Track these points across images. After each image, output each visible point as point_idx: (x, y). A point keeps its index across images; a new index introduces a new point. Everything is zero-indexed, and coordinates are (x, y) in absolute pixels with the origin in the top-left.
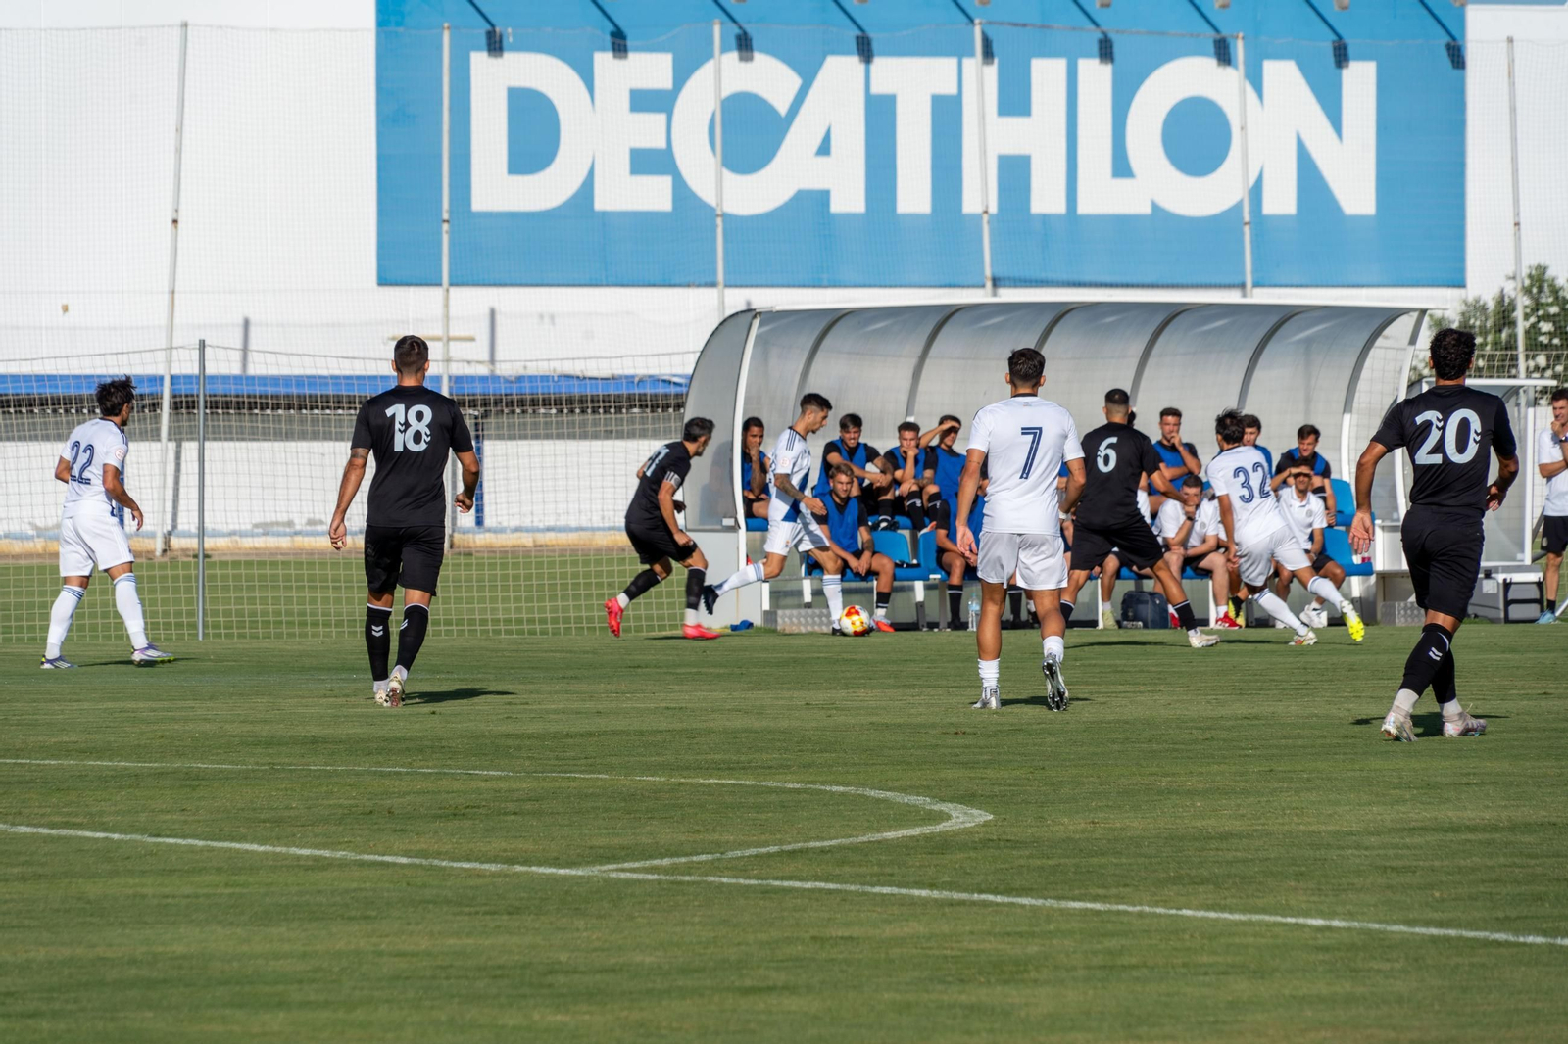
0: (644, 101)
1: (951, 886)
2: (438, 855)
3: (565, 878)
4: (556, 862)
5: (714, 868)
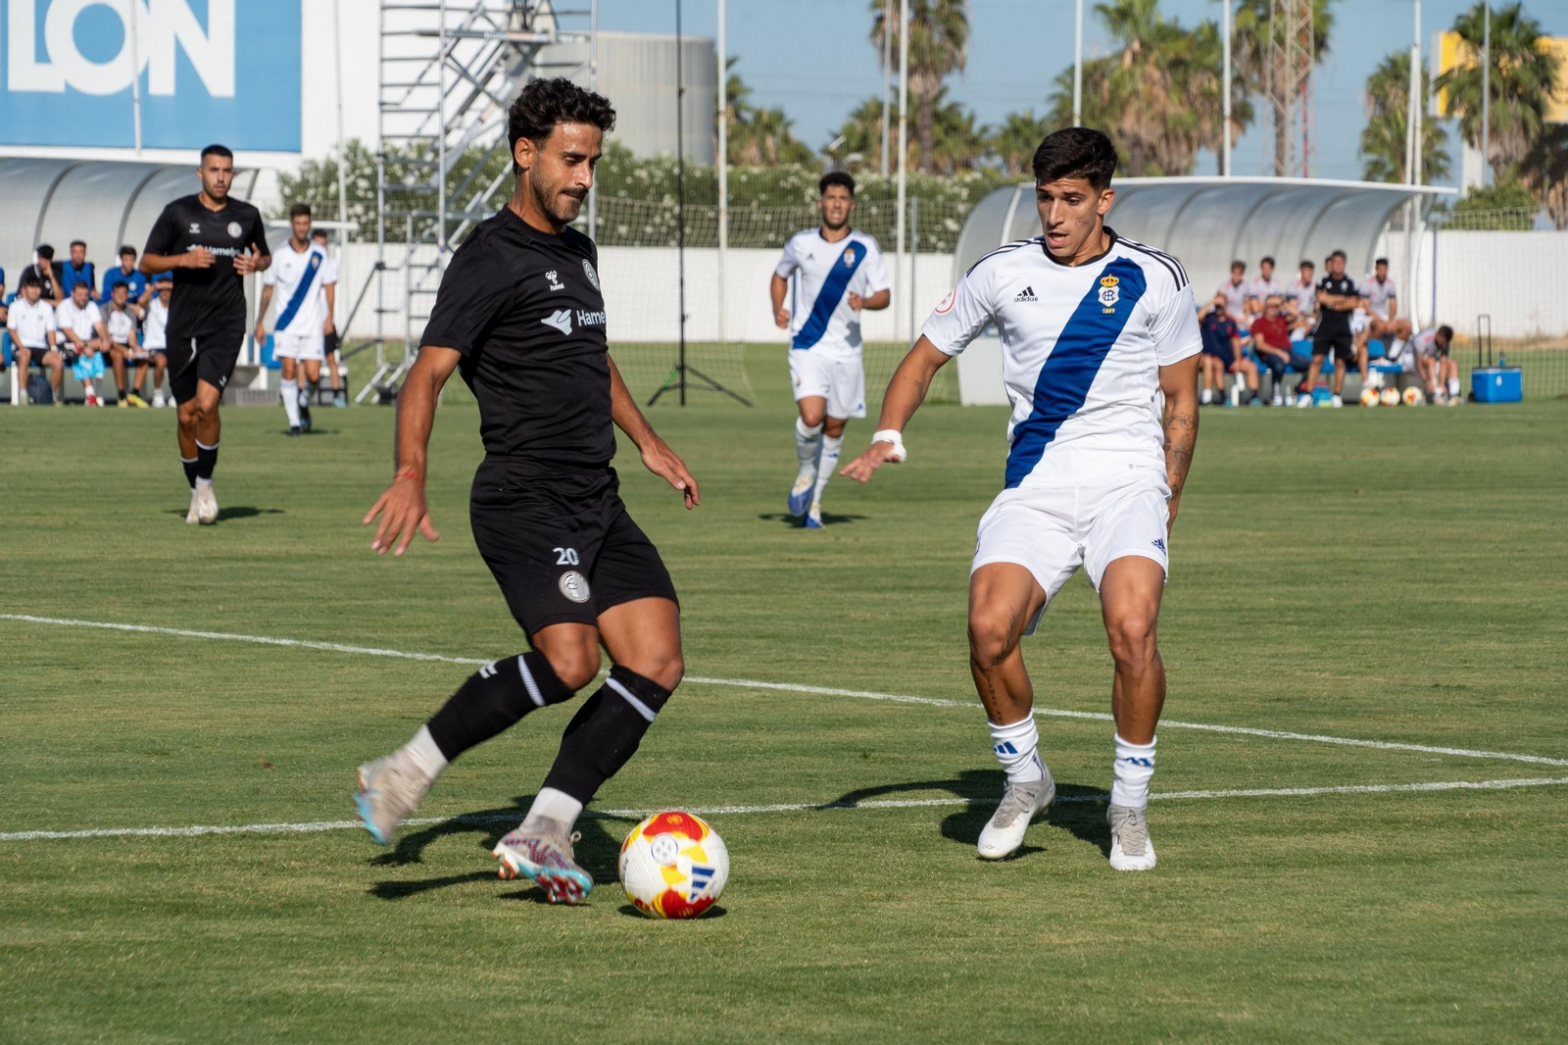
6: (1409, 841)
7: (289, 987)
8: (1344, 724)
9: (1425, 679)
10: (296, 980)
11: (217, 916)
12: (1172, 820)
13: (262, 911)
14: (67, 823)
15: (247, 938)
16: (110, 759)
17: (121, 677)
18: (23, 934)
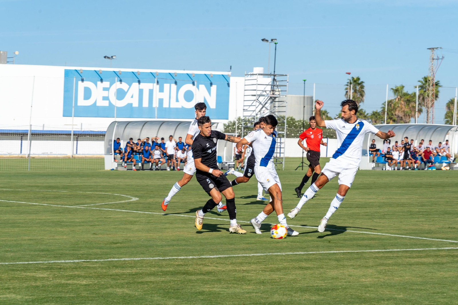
0: (105, 89)
1: (129, 210)
2: (51, 204)
3: (70, 208)
4: (69, 205)
5: (93, 206)
6: (440, 260)
7: (205, 290)
8: (429, 235)
9: (447, 226)
10: (206, 288)
11: (192, 275)
12: (391, 255)
13: (202, 274)
14: (165, 256)
15: (198, 280)
16: (175, 243)
17: (180, 226)
18: (152, 279)
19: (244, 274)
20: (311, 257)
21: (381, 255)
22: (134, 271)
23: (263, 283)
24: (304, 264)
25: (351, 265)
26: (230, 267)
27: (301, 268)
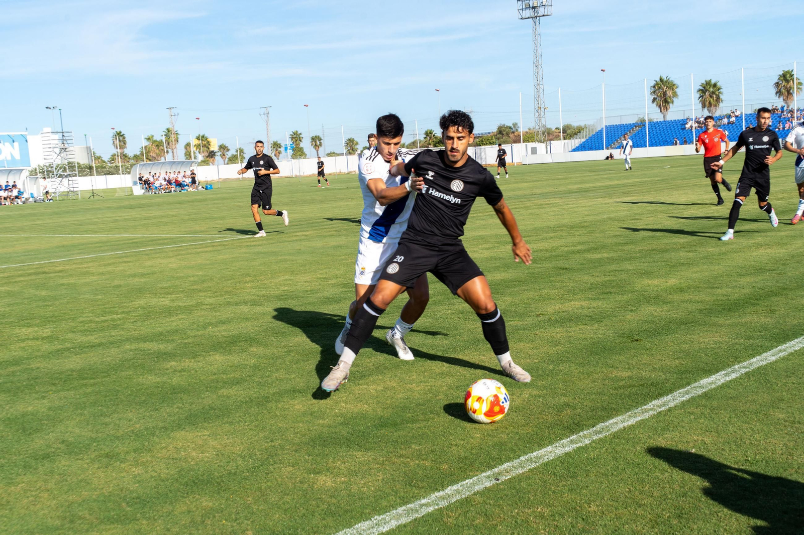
6: (215, 248)
8: (203, 233)
9: (212, 226)
10: (65, 281)
11: (49, 274)
12: (182, 248)
13: (56, 272)
14: (23, 263)
15: (56, 276)
16: (27, 254)
17: (24, 242)
18: (22, 279)
19: (87, 269)
20: (128, 254)
21: (176, 249)
22: (6, 275)
23: (103, 274)
24: (125, 260)
25: (158, 257)
26: (74, 266)
27: (125, 262)
